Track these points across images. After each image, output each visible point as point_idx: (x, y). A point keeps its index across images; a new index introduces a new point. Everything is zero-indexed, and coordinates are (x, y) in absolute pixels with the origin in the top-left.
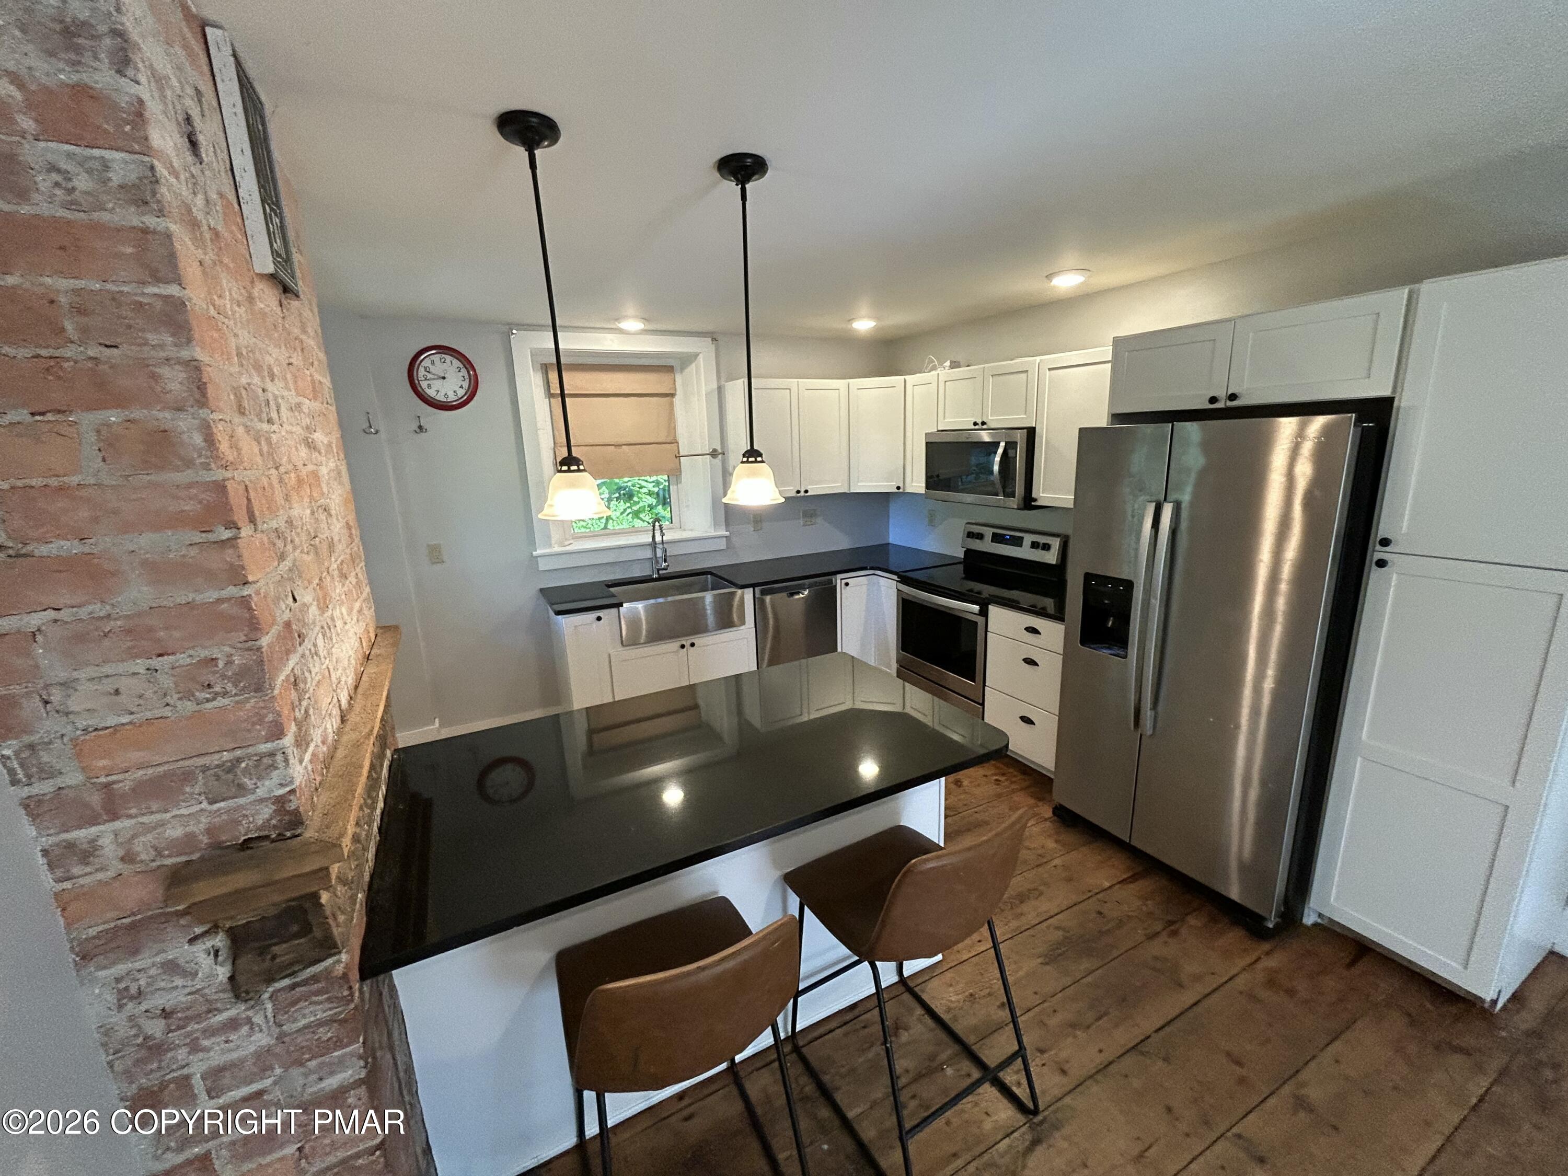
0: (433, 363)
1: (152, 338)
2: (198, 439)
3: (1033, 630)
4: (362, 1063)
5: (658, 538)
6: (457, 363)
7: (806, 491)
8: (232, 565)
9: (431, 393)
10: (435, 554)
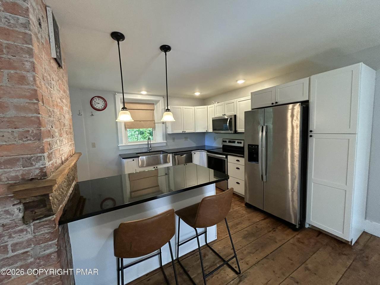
0: (96, 100)
1: (24, 56)
2: (32, 79)
3: (238, 161)
4: (57, 247)
5: (149, 143)
6: (102, 100)
7: (185, 132)
8: (36, 108)
9: (96, 107)
10: (94, 145)
